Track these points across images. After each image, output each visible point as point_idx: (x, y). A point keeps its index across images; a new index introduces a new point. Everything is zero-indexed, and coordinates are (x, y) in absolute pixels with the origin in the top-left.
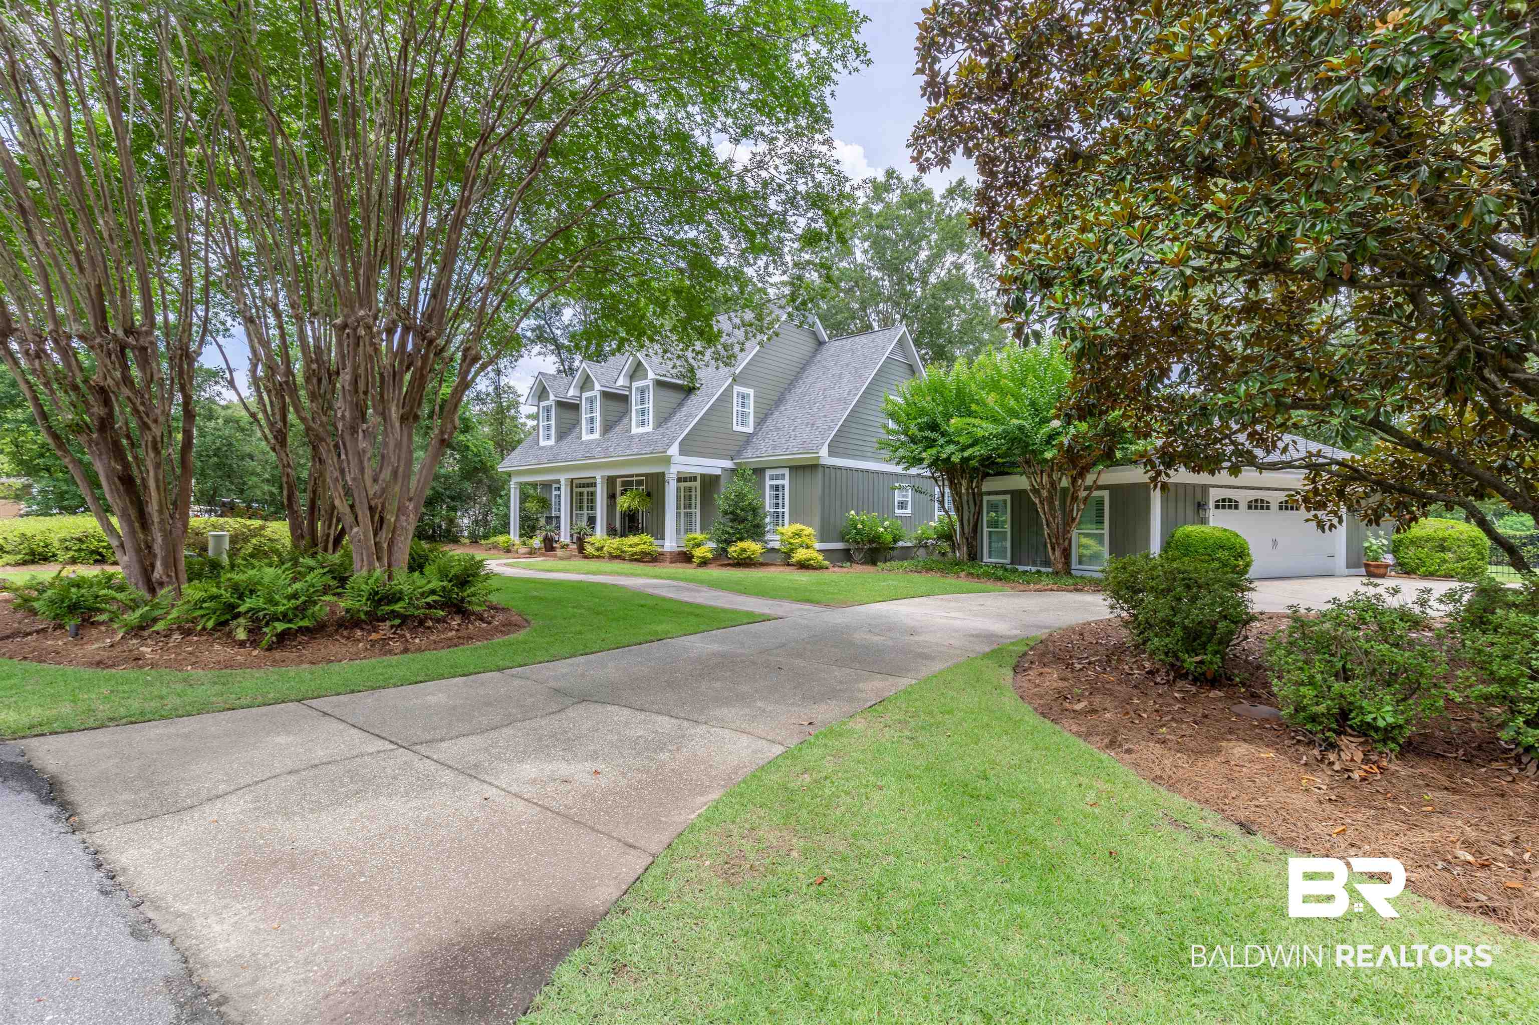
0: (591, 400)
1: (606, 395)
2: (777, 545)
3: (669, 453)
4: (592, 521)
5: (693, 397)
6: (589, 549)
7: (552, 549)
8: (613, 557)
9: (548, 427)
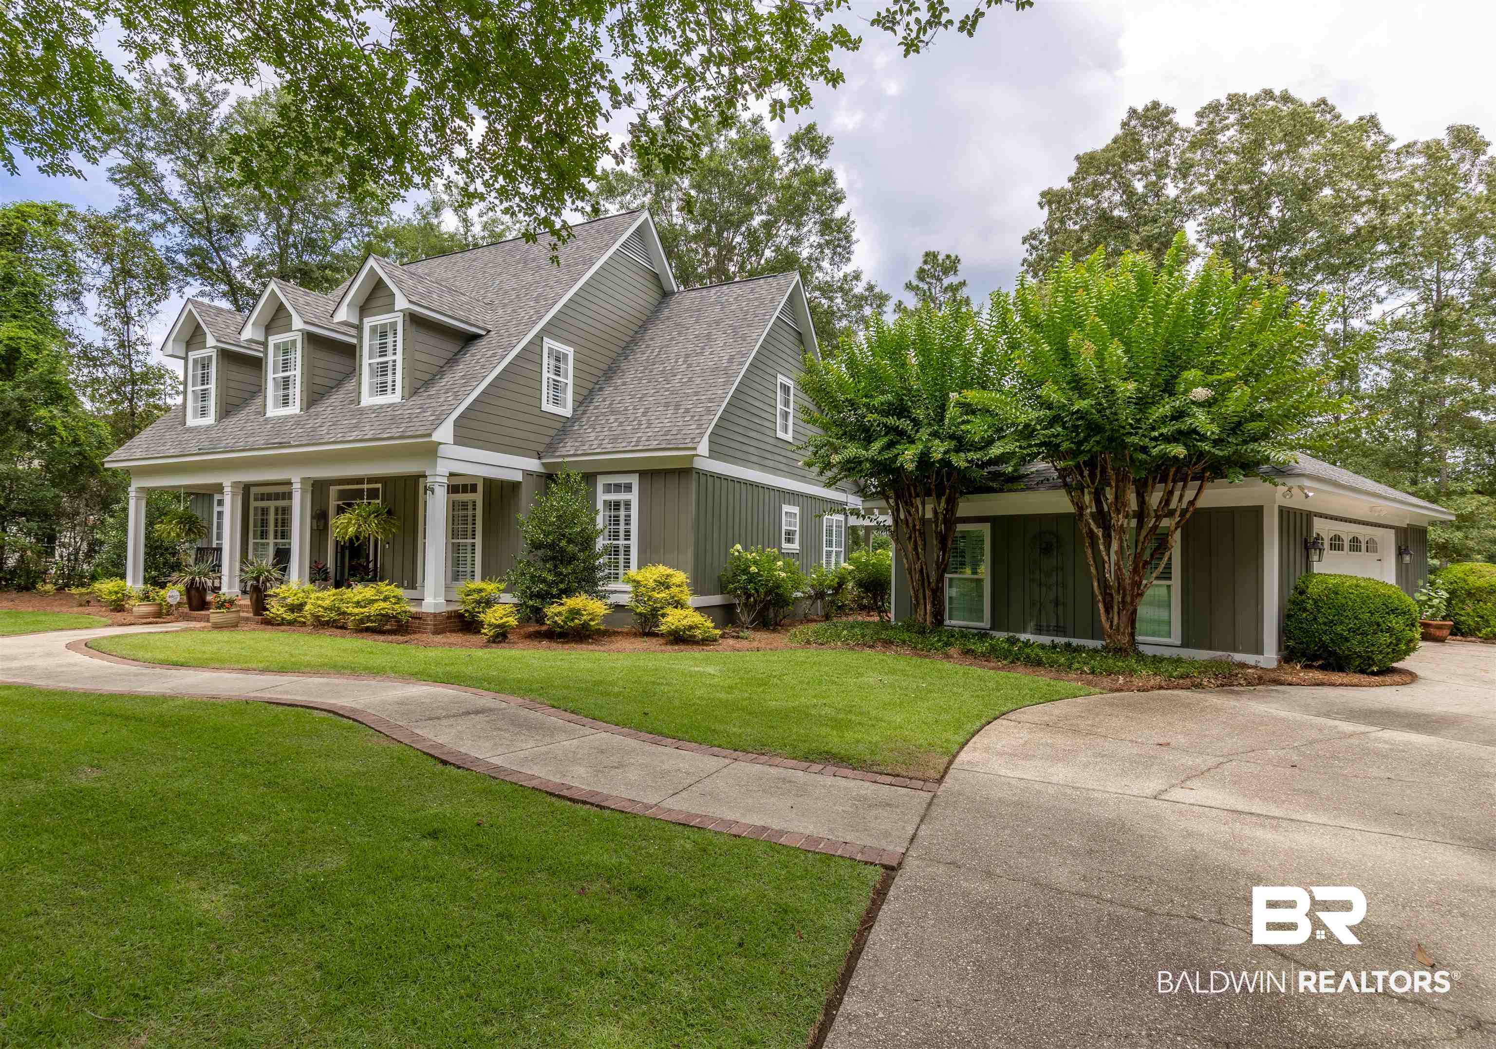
0: (286, 349)
1: (313, 340)
2: (625, 599)
3: (436, 437)
4: (283, 556)
5: (473, 350)
6: (275, 609)
7: (204, 605)
8: (321, 624)
9: (204, 395)
